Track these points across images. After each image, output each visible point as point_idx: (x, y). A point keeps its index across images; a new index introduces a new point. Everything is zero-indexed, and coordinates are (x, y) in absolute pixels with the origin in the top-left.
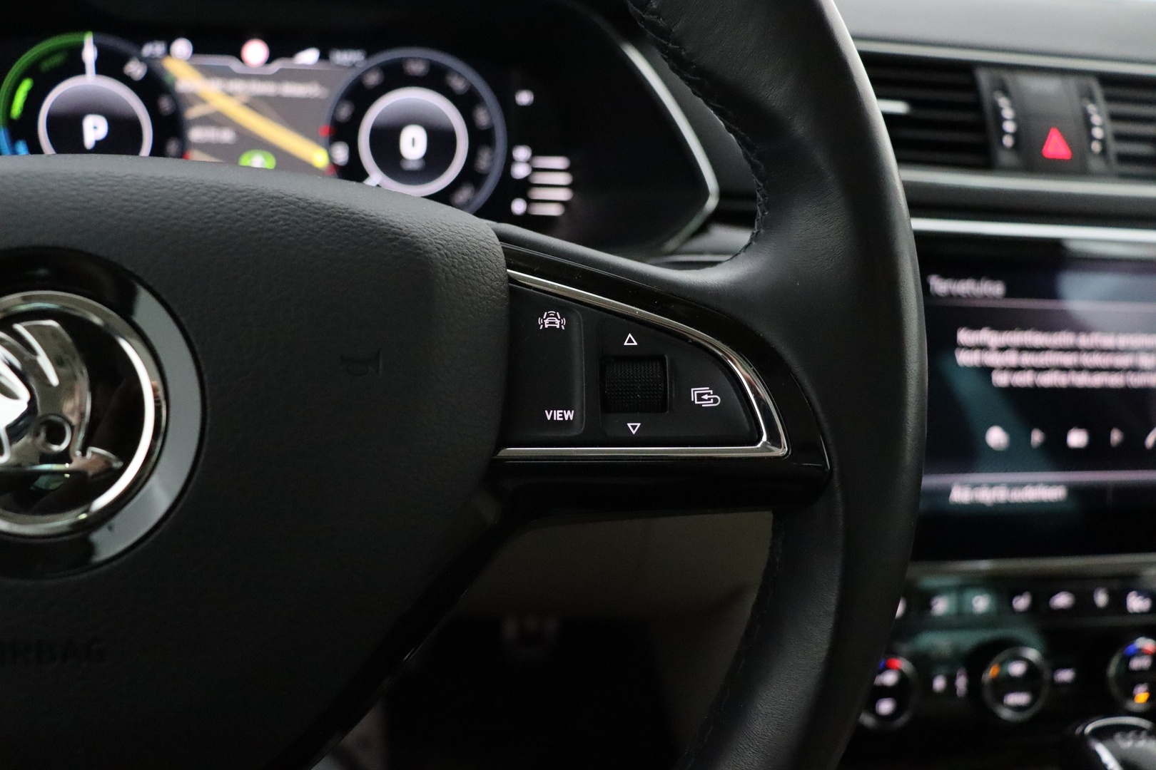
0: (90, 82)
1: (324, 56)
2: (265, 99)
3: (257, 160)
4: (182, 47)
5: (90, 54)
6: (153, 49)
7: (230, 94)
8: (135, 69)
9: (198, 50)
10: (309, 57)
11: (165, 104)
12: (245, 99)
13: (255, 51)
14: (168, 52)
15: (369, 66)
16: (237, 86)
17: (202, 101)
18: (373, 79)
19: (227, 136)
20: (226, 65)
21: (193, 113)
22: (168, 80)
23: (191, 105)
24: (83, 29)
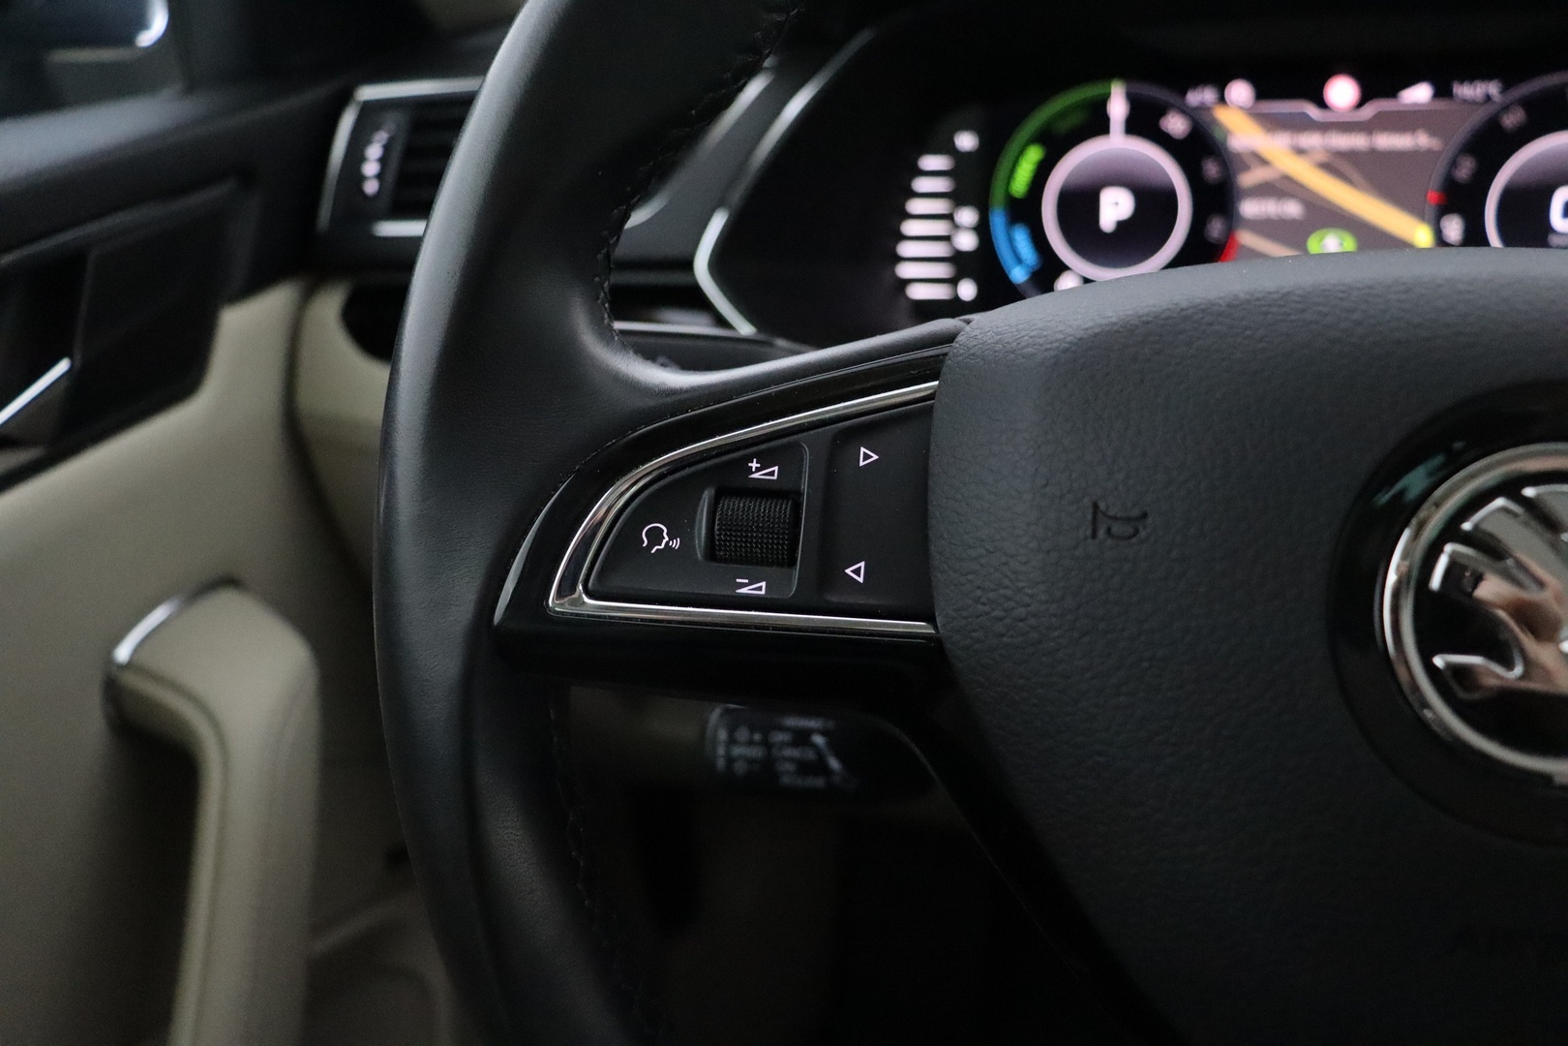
0: (1117, 144)
1: (1442, 91)
2: (1351, 156)
3: (1331, 242)
4: (1240, 91)
5: (1118, 108)
6: (1201, 96)
7: (1300, 151)
8: (1176, 125)
9: (1262, 93)
10: (1420, 94)
11: (1211, 170)
12: (1322, 157)
13: (1342, 91)
14: (1222, 100)
15: (1508, 101)
16: (1312, 140)
17: (1264, 162)
18: (1512, 120)
19: (1292, 209)
20: (1300, 111)
21: (1247, 179)
22: (1217, 134)
23: (1246, 168)
24: (1108, 76)
